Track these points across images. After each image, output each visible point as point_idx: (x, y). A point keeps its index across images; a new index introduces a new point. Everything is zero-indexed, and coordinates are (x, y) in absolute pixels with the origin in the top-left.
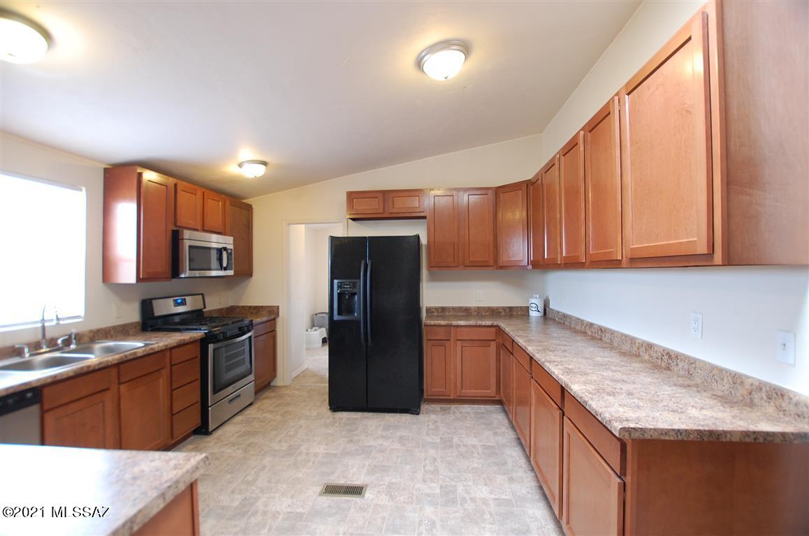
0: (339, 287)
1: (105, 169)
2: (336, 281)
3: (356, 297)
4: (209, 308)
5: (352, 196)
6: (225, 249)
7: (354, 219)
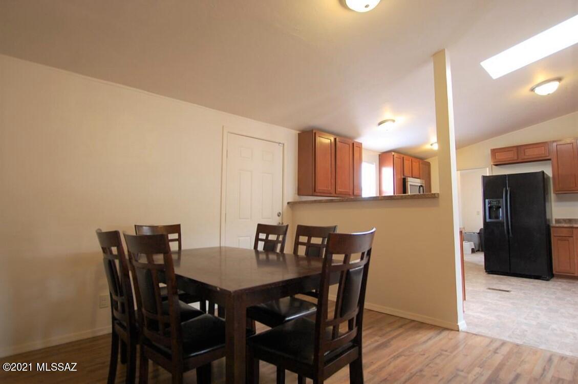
0: (489, 203)
1: (379, 155)
2: (487, 200)
3: (501, 209)
5: (494, 152)
7: (496, 165)
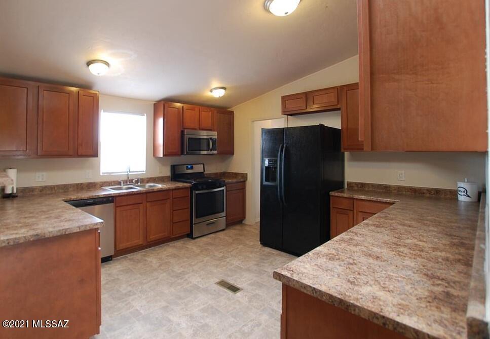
1: (154, 104)
4: (206, 172)
6: (211, 139)
